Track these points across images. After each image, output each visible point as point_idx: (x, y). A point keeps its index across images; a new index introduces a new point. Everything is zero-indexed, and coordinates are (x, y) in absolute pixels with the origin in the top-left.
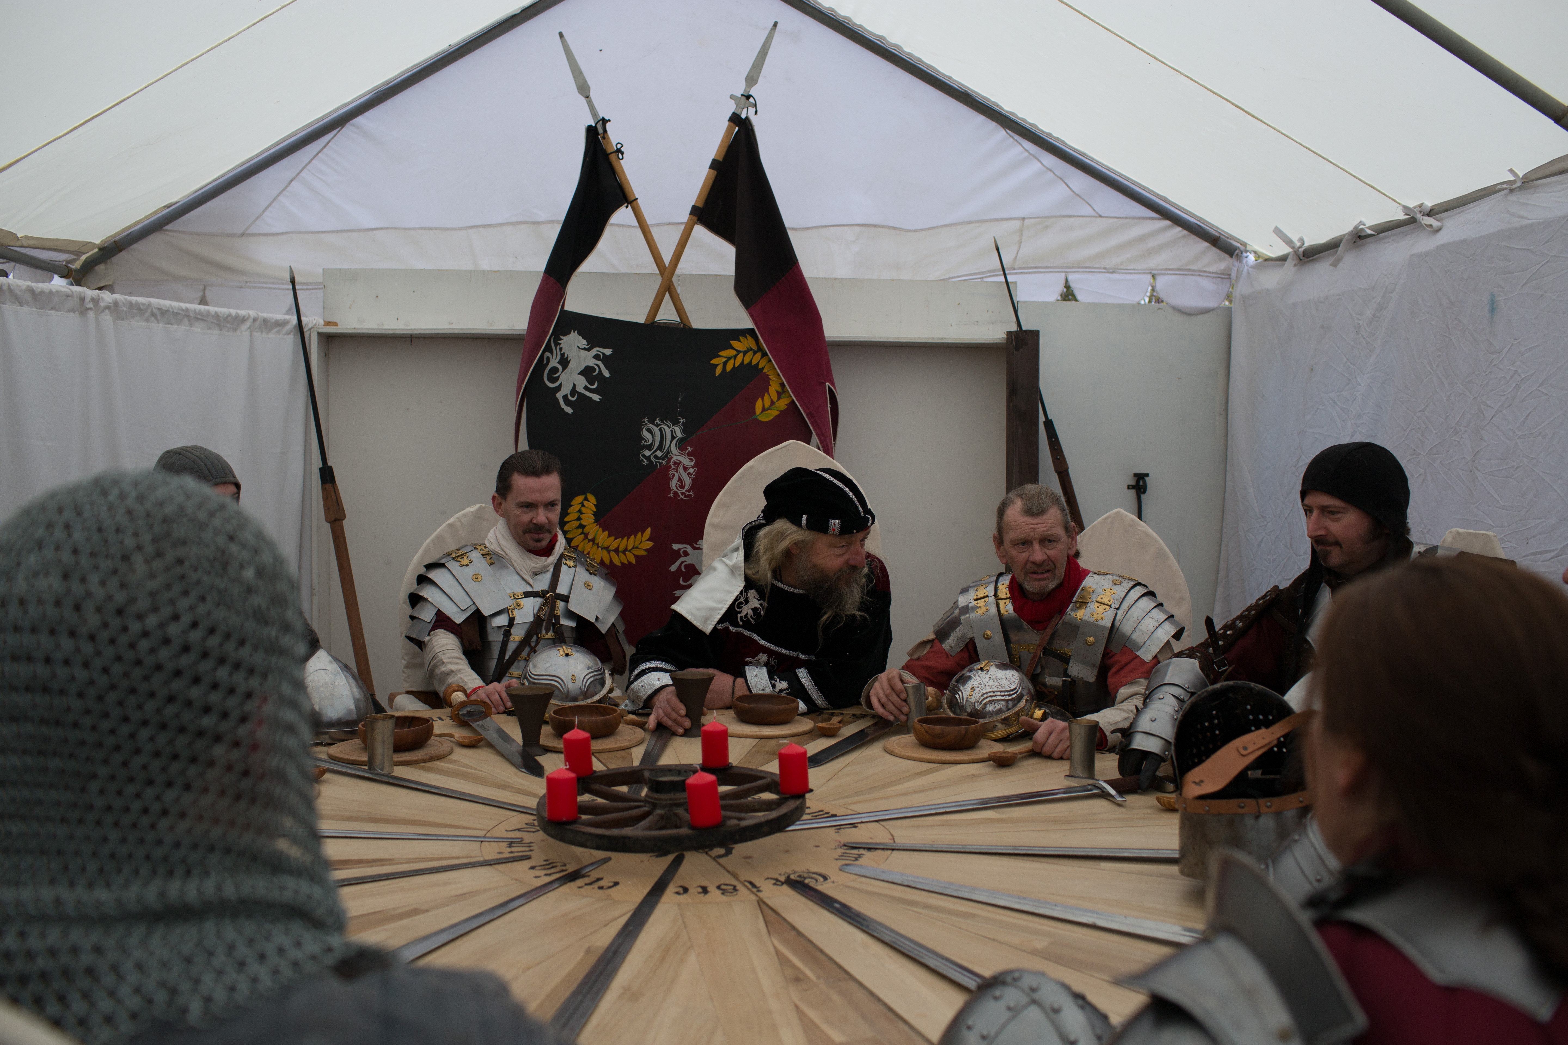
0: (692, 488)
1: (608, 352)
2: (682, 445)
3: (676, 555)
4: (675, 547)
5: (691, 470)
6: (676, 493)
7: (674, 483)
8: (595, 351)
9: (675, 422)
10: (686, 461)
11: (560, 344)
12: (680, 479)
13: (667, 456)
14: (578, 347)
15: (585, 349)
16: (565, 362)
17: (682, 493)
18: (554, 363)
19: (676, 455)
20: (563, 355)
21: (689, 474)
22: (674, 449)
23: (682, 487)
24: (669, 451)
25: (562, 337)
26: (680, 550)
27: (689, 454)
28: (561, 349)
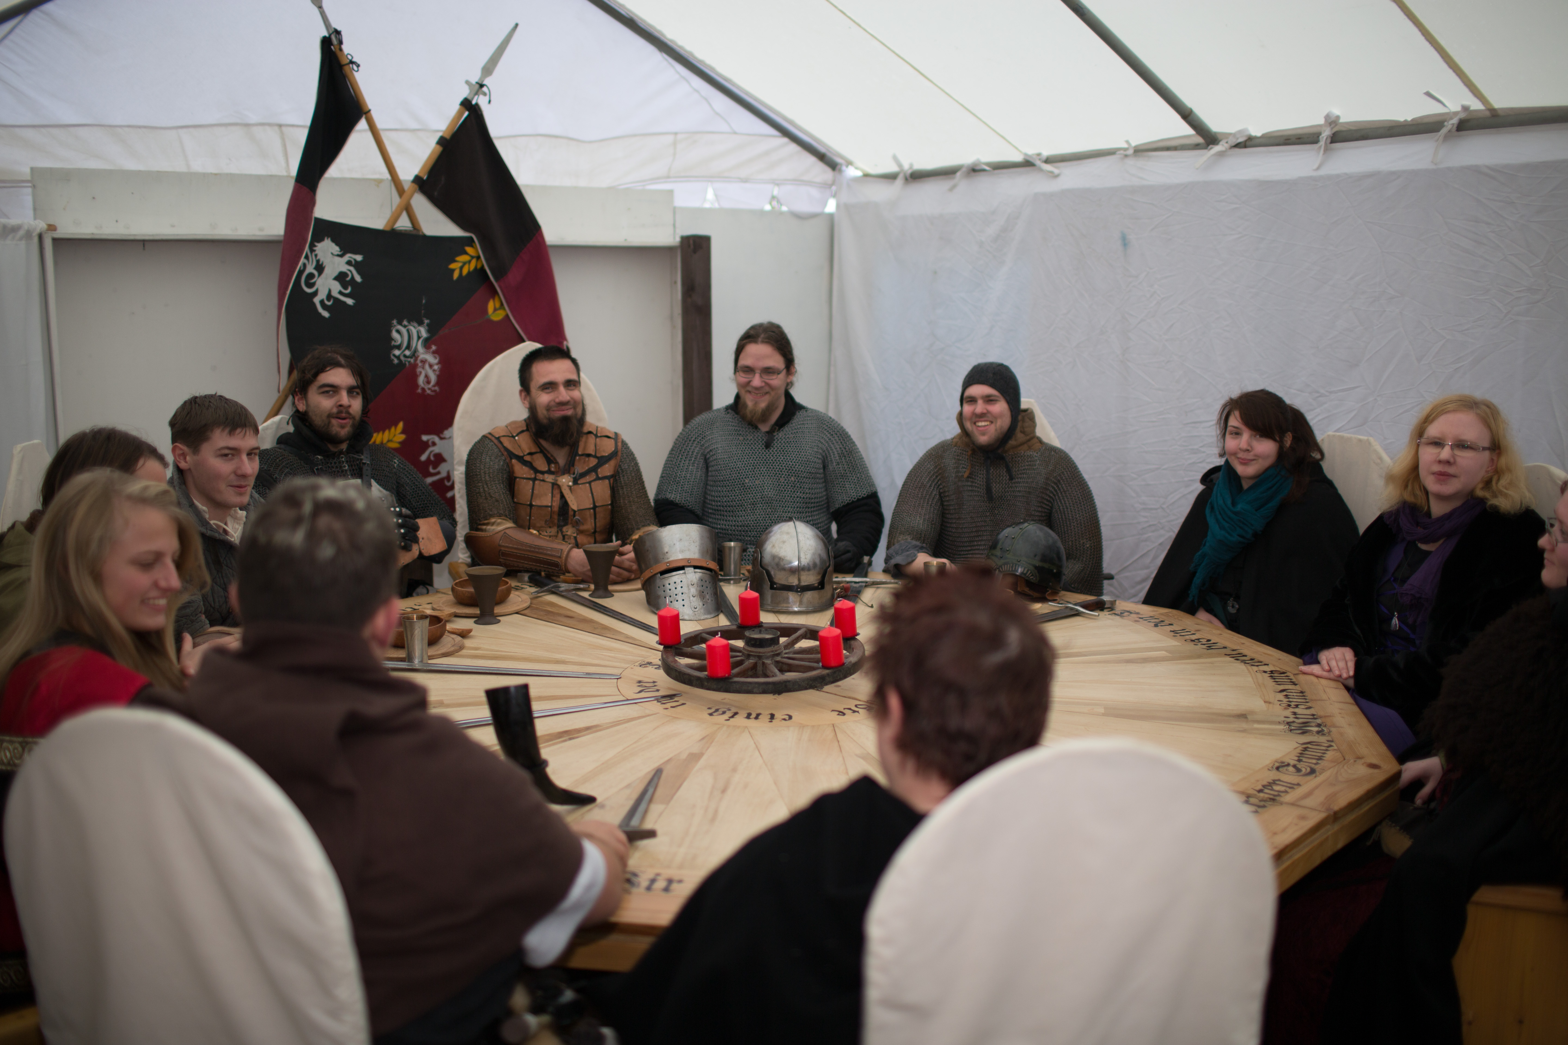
0: (438, 383)
1: (359, 258)
2: (427, 344)
3: (426, 445)
4: (425, 438)
5: (436, 367)
6: (423, 389)
7: (421, 380)
8: (348, 257)
9: (421, 323)
10: (431, 359)
11: (315, 251)
12: (427, 376)
13: (414, 355)
14: (332, 254)
15: (338, 255)
16: (320, 268)
17: (429, 389)
18: (310, 269)
19: (423, 353)
20: (318, 261)
21: (434, 371)
22: (421, 349)
23: (428, 382)
24: (416, 351)
25: (316, 244)
26: (428, 441)
27: (434, 352)
28: (316, 256)
